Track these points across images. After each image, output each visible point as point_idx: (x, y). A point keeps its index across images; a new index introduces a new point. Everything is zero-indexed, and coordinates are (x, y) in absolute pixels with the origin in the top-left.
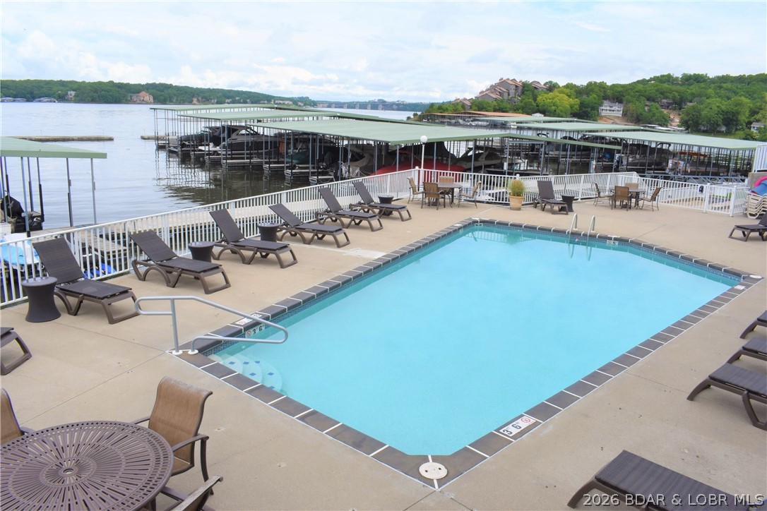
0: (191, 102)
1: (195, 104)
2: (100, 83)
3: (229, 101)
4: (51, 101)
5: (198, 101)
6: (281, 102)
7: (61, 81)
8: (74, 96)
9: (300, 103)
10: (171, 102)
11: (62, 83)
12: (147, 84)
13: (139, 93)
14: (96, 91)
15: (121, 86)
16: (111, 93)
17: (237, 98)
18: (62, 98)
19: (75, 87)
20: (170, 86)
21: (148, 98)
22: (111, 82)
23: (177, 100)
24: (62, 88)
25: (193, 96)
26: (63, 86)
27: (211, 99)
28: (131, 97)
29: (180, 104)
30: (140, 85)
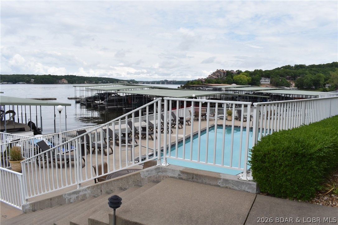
0: (84, 83)
1: (85, 84)
2: (45, 75)
3: (100, 82)
4: (23, 84)
5: (87, 82)
6: (123, 82)
7: (28, 75)
8: (34, 81)
9: (131, 82)
10: (75, 83)
11: (28, 76)
12: (65, 76)
13: (61, 79)
14: (43, 79)
15: (54, 76)
16: (50, 80)
17: (104, 81)
18: (28, 82)
19: (34, 77)
20: (75, 76)
21: (65, 81)
22: (50, 75)
23: (78, 82)
24: (29, 78)
25: (85, 80)
26: (29, 77)
27: (93, 81)
28: (58, 81)
29: (79, 84)
30: (62, 76)
